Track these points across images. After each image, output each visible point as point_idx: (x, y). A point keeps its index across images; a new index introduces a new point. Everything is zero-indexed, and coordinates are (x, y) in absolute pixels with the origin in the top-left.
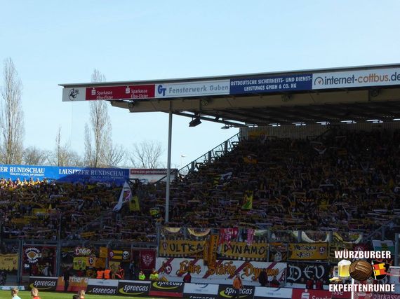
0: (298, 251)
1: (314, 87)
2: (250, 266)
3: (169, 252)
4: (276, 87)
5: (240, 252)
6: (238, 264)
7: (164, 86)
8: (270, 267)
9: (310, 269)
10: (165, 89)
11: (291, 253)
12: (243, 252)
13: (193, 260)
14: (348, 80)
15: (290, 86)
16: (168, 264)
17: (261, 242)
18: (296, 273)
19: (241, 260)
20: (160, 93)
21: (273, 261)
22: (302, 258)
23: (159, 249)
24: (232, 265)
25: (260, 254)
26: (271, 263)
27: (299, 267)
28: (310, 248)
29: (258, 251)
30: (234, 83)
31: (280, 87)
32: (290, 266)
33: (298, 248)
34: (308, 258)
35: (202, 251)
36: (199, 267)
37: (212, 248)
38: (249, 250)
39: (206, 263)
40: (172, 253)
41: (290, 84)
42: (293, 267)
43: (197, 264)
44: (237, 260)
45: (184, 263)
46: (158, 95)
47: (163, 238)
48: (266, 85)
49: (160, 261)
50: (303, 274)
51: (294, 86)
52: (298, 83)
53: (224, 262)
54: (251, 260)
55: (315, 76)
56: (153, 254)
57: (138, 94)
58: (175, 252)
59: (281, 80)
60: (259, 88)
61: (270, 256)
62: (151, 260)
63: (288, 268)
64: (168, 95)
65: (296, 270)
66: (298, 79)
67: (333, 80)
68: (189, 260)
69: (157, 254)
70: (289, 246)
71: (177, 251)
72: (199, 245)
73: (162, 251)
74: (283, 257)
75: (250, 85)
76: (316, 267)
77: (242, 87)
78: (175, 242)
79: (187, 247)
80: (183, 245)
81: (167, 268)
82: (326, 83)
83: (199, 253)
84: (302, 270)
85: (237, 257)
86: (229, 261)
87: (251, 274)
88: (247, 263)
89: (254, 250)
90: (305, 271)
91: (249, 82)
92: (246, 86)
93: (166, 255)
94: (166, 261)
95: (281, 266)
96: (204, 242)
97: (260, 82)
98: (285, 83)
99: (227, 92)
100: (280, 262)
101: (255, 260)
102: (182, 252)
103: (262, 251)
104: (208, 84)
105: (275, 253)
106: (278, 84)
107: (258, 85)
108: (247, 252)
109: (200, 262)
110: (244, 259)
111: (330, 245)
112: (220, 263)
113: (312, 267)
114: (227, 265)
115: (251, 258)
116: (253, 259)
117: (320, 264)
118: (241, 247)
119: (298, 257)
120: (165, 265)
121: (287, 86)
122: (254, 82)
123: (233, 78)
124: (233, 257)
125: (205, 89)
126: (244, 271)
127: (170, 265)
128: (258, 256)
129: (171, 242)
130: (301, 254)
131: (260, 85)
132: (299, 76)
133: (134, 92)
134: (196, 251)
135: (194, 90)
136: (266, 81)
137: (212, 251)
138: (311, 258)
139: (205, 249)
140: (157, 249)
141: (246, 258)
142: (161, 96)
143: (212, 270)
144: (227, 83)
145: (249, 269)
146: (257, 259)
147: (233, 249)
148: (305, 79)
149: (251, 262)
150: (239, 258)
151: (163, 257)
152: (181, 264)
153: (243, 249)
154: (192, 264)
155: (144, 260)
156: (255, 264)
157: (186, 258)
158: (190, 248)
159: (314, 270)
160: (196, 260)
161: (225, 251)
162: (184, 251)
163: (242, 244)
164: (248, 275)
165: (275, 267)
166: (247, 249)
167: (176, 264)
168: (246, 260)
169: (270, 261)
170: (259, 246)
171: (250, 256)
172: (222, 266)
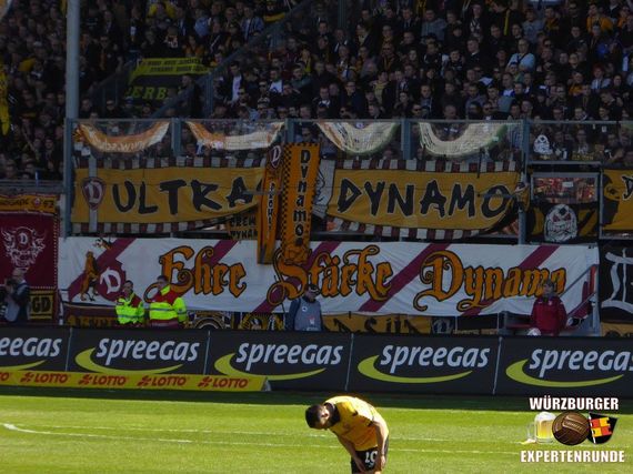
2: (452, 262)
3: (108, 213)
5: (406, 209)
6: (398, 255)
8: (531, 263)
12: (417, 206)
13: (213, 243)
16: (109, 260)
17: (491, 169)
19: (412, 238)
21: (540, 238)
23: (71, 202)
24: (375, 260)
25: (488, 213)
26: (533, 248)
29: (478, 203)
32: (610, 256)
35: (254, 209)
36: (239, 271)
38: (440, 200)
40: (122, 218)
42: (624, 260)
43: (230, 258)
44: (394, 238)
45: (178, 257)
49: (73, 255)
53: (341, 249)
54: (449, 240)
56: (47, 228)
58: (134, 217)
63: (605, 266)
68: (198, 245)
69: (63, 225)
70: (607, 180)
71: (143, 210)
72: (238, 183)
73: (83, 213)
74: (580, 226)
78: (135, 175)
79: (187, 193)
80: (172, 187)
81: (106, 275)
83: (238, 218)
85: (396, 230)
86: (361, 245)
87: (453, 291)
88: (437, 247)
89: (464, 198)
93: (101, 225)
94: (99, 252)
95: (576, 260)
100: (571, 242)
102: (164, 215)
103: (495, 203)
105: (547, 208)
108: (433, 207)
109: (243, 251)
110: (422, 234)
112: (324, 252)
114: (353, 259)
115: (449, 232)
116: (458, 235)
118: (410, 190)
120: (96, 265)
124: (379, 228)
126: (425, 280)
127: (117, 266)
128: (480, 219)
129: (120, 176)
134: (226, 208)
137: (291, 207)
140: (62, 203)
141: (431, 232)
143: (293, 282)
145: (447, 275)
146: (474, 235)
147: (377, 196)
149: (453, 248)
150: (404, 233)
151: (85, 233)
152: (162, 260)
153: (418, 197)
154: (211, 258)
155: (10, 248)
156: (471, 255)
157: (179, 235)
158: (199, 199)
160: (227, 241)
161: (344, 205)
162: (174, 210)
163: (412, 178)
164: (443, 296)
165: (551, 263)
166: (433, 196)
167: (142, 260)
168: (430, 238)
169: (528, 240)
170: (482, 184)
171: (448, 221)
172: (333, 263)
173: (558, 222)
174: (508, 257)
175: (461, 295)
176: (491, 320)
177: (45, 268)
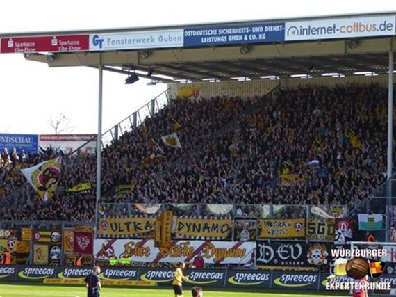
0: (270, 229)
1: (287, 38)
2: (212, 247)
3: (109, 232)
4: (241, 38)
5: (199, 231)
7: (101, 36)
8: (235, 247)
9: (285, 249)
10: (103, 40)
11: (260, 230)
12: (202, 230)
13: (140, 241)
14: (327, 30)
15: (257, 36)
16: (109, 246)
17: (224, 219)
18: (267, 254)
19: (200, 239)
20: (95, 44)
21: (238, 240)
22: (274, 236)
23: (98, 229)
24: (189, 246)
25: (222, 232)
26: (237, 242)
27: (271, 246)
28: (284, 225)
29: (220, 229)
30: (188, 34)
31: (246, 38)
32: (259, 245)
33: (270, 224)
34: (282, 235)
35: (153, 231)
36: (148, 249)
37: (165, 227)
38: (208, 228)
39: (157, 245)
40: (114, 233)
41: (257, 34)
42: (264, 246)
43: (145, 246)
44: (195, 239)
45: (130, 245)
46: (92, 47)
47: (102, 216)
48: (228, 35)
49: (98, 245)
51: (262, 37)
52: (268, 34)
53: (179, 243)
54: (211, 240)
55: (288, 25)
56: (90, 236)
57: (67, 46)
58: (117, 232)
59: (247, 30)
60: (219, 39)
61: (236, 234)
62: (88, 242)
63: (258, 248)
64: (106, 47)
65: (267, 250)
66: (267, 29)
67: (310, 30)
68: (136, 241)
69: (95, 235)
70: (259, 222)
71: (120, 231)
72: (148, 222)
73: (101, 232)
74: (251, 236)
75: (208, 36)
76: (291, 246)
77: (200, 37)
78: (117, 220)
79: (132, 226)
80: (128, 224)
81: (108, 251)
82: (302, 33)
83: (148, 233)
84: (275, 249)
85: (195, 237)
86: (185, 242)
87: (212, 255)
88: (207, 242)
89: (215, 227)
90: (278, 251)
91: (207, 32)
92: (204, 36)
93: (107, 235)
94: (106, 243)
95: (249, 247)
96: (154, 220)
97: (221, 32)
98: (251, 33)
99: (180, 43)
100: (248, 241)
101: (216, 240)
102: (126, 232)
103: (225, 229)
104: (156, 34)
105: (241, 230)
106: (243, 35)
107: (218, 35)
108: (206, 230)
109: (150, 243)
110: (203, 238)
111: (308, 221)
112: (174, 244)
114: (182, 246)
115: (211, 238)
116: (213, 239)
117: (297, 242)
118: (200, 225)
119: (269, 235)
120: (105, 248)
121: (254, 37)
122: (214, 32)
123: (187, 28)
124: (190, 236)
125: (152, 41)
127: (111, 248)
128: (220, 234)
129: (113, 221)
130: (273, 231)
131: (221, 35)
132: (268, 25)
133: (62, 43)
134: (144, 231)
135: (138, 41)
136: (228, 31)
137: (164, 230)
138: (285, 236)
139: (157, 228)
140: (95, 229)
141: (205, 237)
142: (97, 48)
143: (165, 252)
144: (180, 34)
145: (210, 251)
146: (218, 239)
147: (189, 227)
148: (275, 28)
149: (212, 242)
150: (197, 238)
151: (102, 237)
152: (125, 246)
153: (202, 227)
154: (140, 245)
155: (79, 243)
156: (217, 245)
157: (130, 238)
158: (136, 227)
160: (145, 241)
161: (179, 229)
162: (129, 231)
163: (200, 221)
164: (208, 257)
165: (241, 247)
166: (206, 227)
167: (119, 246)
168: (205, 240)
169: (235, 240)
170: (221, 223)
171: (210, 234)
172: (176, 247)
173: (244, 235)
174: (229, 245)
175: (214, 257)
176: (224, 265)
177: (90, 249)
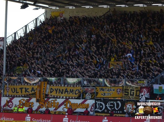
0: (102, 92)
2: (69, 102)
5: (62, 93)
6: (60, 101)
8: (83, 103)
9: (111, 104)
11: (97, 93)
12: (64, 93)
13: (28, 98)
17: (76, 86)
21: (85, 98)
22: (105, 97)
23: (4, 91)
24: (56, 102)
25: (76, 94)
26: (83, 100)
27: (103, 102)
28: (111, 90)
29: (74, 92)
32: (97, 102)
33: (103, 90)
34: (109, 96)
35: (35, 93)
36: (33, 103)
37: (42, 91)
38: (68, 92)
39: (38, 101)
40: (13, 94)
42: (99, 102)
43: (31, 101)
45: (22, 101)
47: (6, 84)
49: (4, 100)
50: (106, 107)
53: (50, 100)
54: (69, 98)
58: (15, 94)
61: (83, 95)
63: (96, 103)
65: (101, 104)
68: (26, 99)
69: (2, 95)
70: (96, 89)
71: (17, 93)
72: (33, 88)
73: (6, 93)
74: (92, 96)
76: (115, 103)
78: (15, 87)
79: (24, 90)
80: (21, 89)
81: (10, 104)
83: (33, 94)
84: (106, 104)
85: (60, 97)
86: (54, 99)
88: (67, 100)
89: (72, 91)
90: (107, 105)
93: (9, 95)
94: (8, 100)
95: (91, 102)
96: (36, 87)
100: (90, 99)
103: (77, 92)
105: (86, 93)
108: (66, 93)
109: (34, 100)
110: (64, 97)
111: (124, 88)
112: (47, 100)
113: (112, 102)
114: (52, 101)
115: (69, 97)
116: (71, 98)
117: (118, 100)
118: (62, 90)
119: (103, 96)
120: (8, 102)
124: (57, 96)
126: (65, 105)
127: (11, 102)
128: (74, 95)
129: (12, 87)
130: (104, 94)
134: (30, 92)
139: (37, 91)
140: (2, 91)
141: (66, 97)
143: (42, 105)
145: (69, 104)
146: (73, 98)
147: (56, 91)
149: (69, 100)
151: (6, 96)
152: (19, 101)
153: (64, 91)
154: (28, 101)
156: (73, 101)
157: (22, 97)
158: (26, 91)
159: (114, 105)
160: (31, 98)
161: (51, 92)
162: (21, 92)
165: (86, 103)
166: (66, 91)
167: (16, 101)
170: (75, 89)
172: (49, 102)
173: (88, 96)
176: (76, 113)
